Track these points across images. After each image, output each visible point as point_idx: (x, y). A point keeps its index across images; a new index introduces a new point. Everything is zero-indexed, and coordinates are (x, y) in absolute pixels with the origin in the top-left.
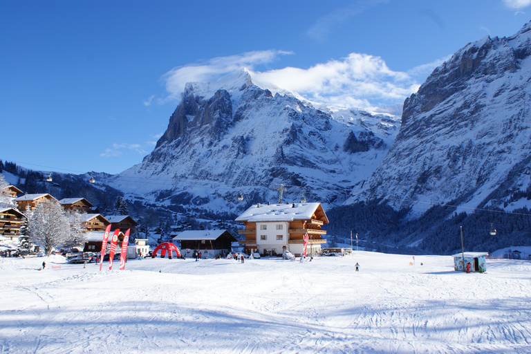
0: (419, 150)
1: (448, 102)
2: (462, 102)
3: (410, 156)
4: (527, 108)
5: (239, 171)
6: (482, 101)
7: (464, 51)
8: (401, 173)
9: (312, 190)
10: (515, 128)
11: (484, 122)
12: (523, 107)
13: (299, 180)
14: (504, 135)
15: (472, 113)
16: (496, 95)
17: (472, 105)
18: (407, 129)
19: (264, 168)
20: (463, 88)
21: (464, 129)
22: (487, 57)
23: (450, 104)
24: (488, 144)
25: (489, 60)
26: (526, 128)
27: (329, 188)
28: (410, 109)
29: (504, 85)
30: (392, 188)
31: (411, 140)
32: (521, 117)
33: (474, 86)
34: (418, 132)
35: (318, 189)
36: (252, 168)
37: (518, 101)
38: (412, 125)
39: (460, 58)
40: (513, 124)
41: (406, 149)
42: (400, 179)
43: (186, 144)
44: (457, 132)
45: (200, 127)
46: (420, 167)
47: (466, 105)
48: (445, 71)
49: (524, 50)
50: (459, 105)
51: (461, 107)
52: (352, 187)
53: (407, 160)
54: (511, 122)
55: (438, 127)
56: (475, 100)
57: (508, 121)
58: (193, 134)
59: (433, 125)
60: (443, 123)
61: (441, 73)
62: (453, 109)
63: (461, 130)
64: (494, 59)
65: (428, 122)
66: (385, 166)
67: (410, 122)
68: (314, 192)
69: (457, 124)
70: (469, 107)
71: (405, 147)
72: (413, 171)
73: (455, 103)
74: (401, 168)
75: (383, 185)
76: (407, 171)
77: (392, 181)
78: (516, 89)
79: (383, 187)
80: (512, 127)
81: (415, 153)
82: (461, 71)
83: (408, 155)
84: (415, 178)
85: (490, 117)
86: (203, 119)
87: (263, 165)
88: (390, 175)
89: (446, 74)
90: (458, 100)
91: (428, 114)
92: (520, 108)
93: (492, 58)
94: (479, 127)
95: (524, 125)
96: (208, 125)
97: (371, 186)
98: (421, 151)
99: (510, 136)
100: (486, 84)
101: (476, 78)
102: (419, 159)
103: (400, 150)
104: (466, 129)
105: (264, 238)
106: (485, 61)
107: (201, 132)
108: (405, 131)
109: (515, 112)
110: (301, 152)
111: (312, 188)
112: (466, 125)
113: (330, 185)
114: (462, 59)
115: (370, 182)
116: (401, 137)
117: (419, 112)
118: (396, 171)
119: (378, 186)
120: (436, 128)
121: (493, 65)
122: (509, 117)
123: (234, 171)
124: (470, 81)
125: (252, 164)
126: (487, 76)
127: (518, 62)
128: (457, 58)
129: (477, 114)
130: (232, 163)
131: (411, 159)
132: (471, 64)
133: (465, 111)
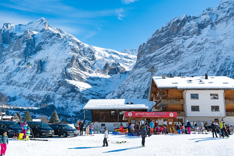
0: (146, 75)
1: (163, 49)
2: (171, 49)
3: (141, 78)
4: (205, 55)
5: (37, 82)
6: (181, 50)
7: (173, 21)
8: (135, 87)
9: (83, 95)
10: (199, 65)
11: (182, 61)
12: (203, 54)
13: (76, 89)
14: (193, 69)
15: (176, 56)
16: (189, 47)
17: (176, 52)
18: (140, 63)
19: (54, 81)
20: (171, 42)
21: (171, 64)
22: (185, 26)
23: (164, 50)
24: (184, 73)
25: (186, 28)
26: (204, 66)
27: (93, 94)
28: (142, 51)
29: (193, 42)
30: (130, 96)
31: (142, 69)
32: (202, 60)
33: (178, 41)
34: (146, 64)
35: (86, 95)
36: (46, 80)
37: (200, 51)
38: (143, 60)
39: (171, 25)
40: (198, 63)
41: (139, 74)
42: (135, 91)
43: (2, 62)
44: (168, 66)
45: (13, 52)
46: (146, 85)
47: (173, 51)
48: (162, 31)
49: (203, 24)
50: (169, 51)
51: (170, 52)
52: (107, 94)
53: (139, 80)
54: (196, 62)
55: (157, 63)
56: (178, 49)
57: (195, 62)
58: (7, 56)
59: (154, 61)
60: (160, 60)
61: (160, 32)
62: (166, 53)
63: (170, 65)
64: (188, 28)
65: (151, 59)
66: (126, 83)
67: (142, 59)
68: (84, 96)
69: (168, 61)
70: (174, 52)
71: (138, 73)
72: (142, 86)
73: (167, 49)
74: (136, 85)
75: (125, 94)
76: (139, 86)
77: (130, 92)
78: (199, 44)
79: (125, 95)
80: (197, 65)
81: (144, 77)
82: (171, 32)
83: (140, 77)
84: (143, 91)
85: (185, 58)
86: (15, 47)
87: (53, 79)
88: (129, 88)
89: (163, 34)
90: (168, 48)
91: (152, 55)
92: (201, 55)
93: (187, 27)
94: (180, 64)
95: (203, 64)
96: (18, 51)
97: (118, 94)
98: (147, 75)
99: (196, 70)
100: (184, 41)
101: (179, 37)
102: (146, 80)
103: (135, 74)
104: (173, 64)
105: (195, 108)
106: (184, 28)
107: (13, 55)
108: (138, 64)
109: (198, 57)
110: (77, 72)
111: (83, 94)
112: (172, 62)
113: (94, 93)
114: (172, 26)
115: (117, 92)
116: (136, 67)
117: (147, 53)
118: (133, 86)
119: (122, 94)
120: (156, 63)
121: (187, 31)
122: (195, 59)
123: (34, 81)
124: (175, 39)
125: (46, 77)
126: (184, 36)
127: (200, 30)
128: (169, 25)
129: (178, 57)
130: (34, 76)
131: (142, 80)
132: (176, 29)
133: (172, 54)
